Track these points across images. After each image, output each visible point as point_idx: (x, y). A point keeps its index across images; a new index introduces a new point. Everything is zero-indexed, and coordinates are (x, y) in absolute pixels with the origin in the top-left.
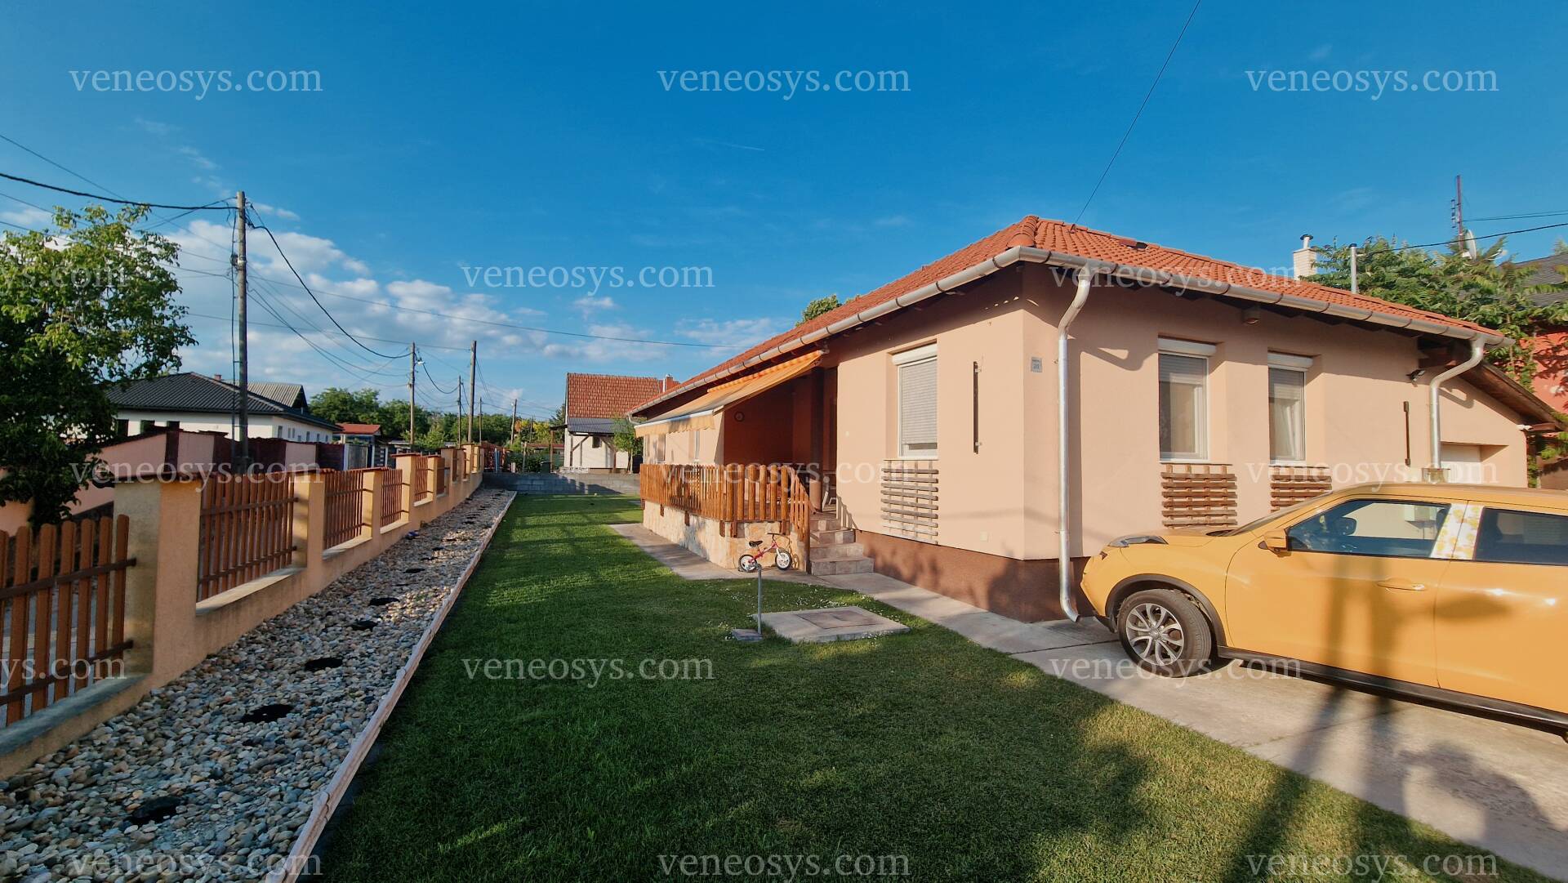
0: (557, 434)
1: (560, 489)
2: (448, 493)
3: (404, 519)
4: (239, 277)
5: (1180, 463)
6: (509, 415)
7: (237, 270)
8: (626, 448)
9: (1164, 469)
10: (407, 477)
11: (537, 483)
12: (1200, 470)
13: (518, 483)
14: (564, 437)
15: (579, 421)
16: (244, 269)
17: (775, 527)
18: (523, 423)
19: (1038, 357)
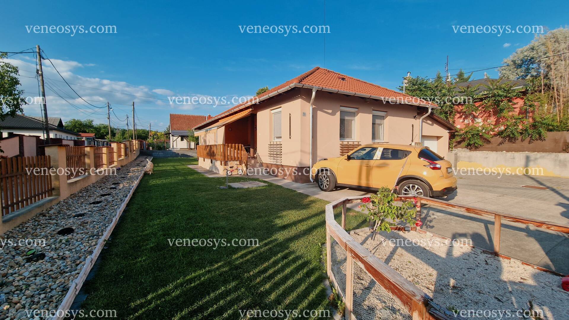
0: (167, 136)
1: (170, 156)
2: (128, 156)
3: (115, 164)
4: (40, 78)
5: (346, 141)
6: (147, 130)
7: (39, 75)
8: (193, 141)
9: (341, 143)
10: (115, 150)
11: (161, 154)
12: (351, 143)
13: (153, 154)
14: (170, 137)
15: (175, 131)
16: (42, 75)
17: (238, 162)
18: (153, 133)
19: (305, 112)
